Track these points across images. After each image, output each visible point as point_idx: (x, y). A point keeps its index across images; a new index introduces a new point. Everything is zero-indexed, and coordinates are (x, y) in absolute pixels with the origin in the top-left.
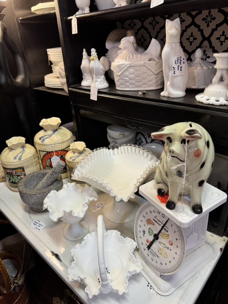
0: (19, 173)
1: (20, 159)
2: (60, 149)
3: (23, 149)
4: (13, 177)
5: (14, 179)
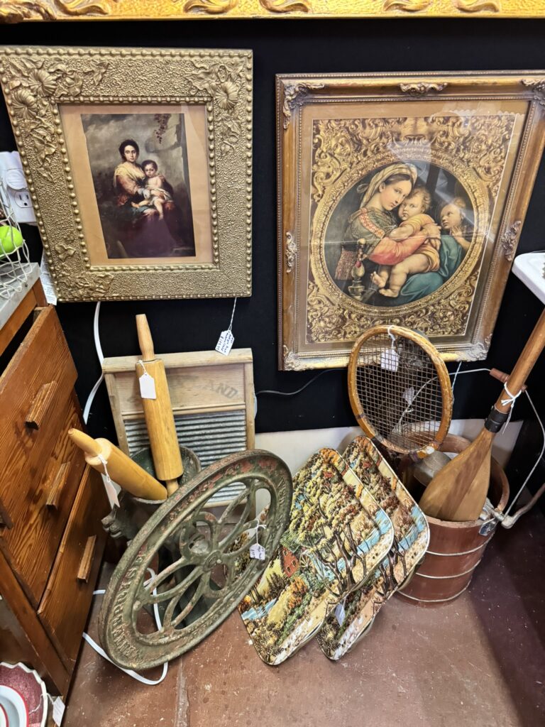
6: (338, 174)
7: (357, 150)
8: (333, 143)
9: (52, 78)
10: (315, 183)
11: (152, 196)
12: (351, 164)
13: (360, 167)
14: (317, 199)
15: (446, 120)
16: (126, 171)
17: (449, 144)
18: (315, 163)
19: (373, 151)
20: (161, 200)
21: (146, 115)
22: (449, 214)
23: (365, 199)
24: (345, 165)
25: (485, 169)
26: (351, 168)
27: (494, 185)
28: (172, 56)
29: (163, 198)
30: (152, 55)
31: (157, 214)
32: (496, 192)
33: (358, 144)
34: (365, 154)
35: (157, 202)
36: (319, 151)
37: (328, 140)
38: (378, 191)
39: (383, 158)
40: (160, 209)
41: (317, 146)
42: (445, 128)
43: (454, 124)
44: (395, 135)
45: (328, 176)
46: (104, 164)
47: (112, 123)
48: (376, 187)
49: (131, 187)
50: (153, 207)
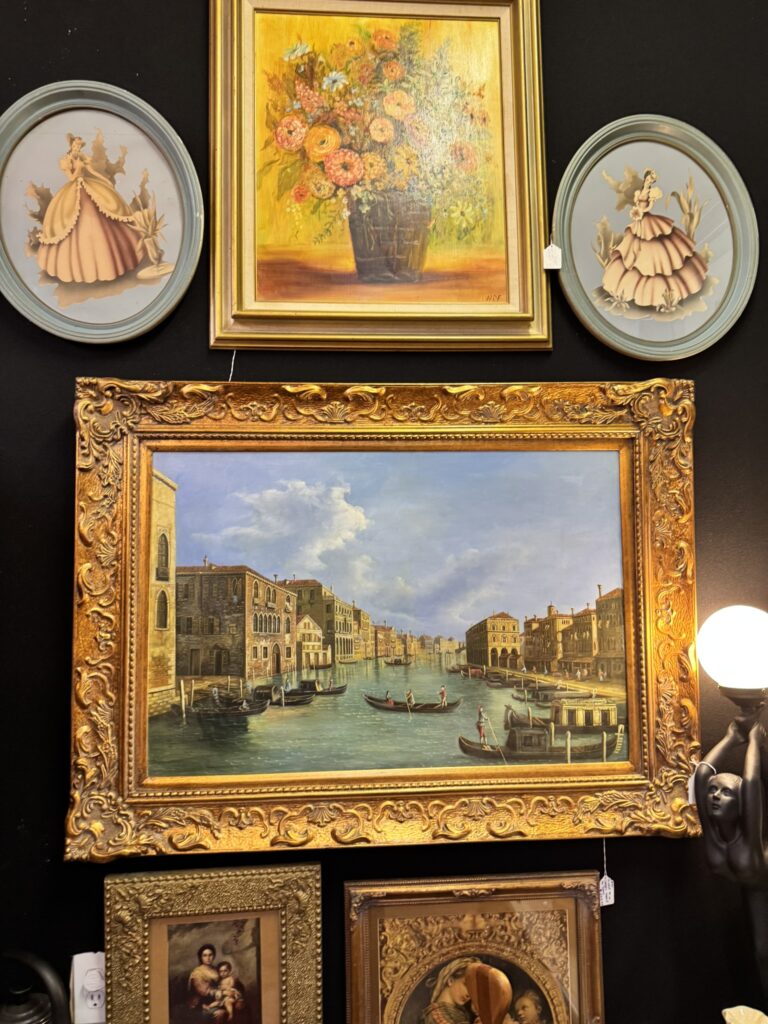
6: (406, 969)
7: (422, 946)
8: (399, 939)
9: (149, 900)
10: (384, 979)
11: (224, 996)
12: (418, 958)
13: (427, 961)
14: (386, 994)
15: (502, 916)
16: (202, 974)
17: (510, 938)
18: (382, 958)
19: (437, 946)
20: (231, 1000)
21: (225, 922)
22: (524, 1008)
23: (435, 994)
24: (411, 960)
25: (550, 960)
26: (418, 962)
27: (563, 975)
28: (253, 875)
29: (234, 997)
30: (236, 875)
31: (226, 1014)
32: (567, 982)
33: (422, 941)
34: (430, 948)
35: (228, 1001)
36: (385, 948)
37: (393, 937)
38: (447, 985)
39: (448, 953)
40: (230, 1009)
41: (384, 942)
42: (502, 923)
43: (510, 920)
44: (457, 931)
45: (396, 970)
46: (181, 968)
47: (194, 931)
48: (445, 981)
49: (204, 988)
50: (224, 1007)
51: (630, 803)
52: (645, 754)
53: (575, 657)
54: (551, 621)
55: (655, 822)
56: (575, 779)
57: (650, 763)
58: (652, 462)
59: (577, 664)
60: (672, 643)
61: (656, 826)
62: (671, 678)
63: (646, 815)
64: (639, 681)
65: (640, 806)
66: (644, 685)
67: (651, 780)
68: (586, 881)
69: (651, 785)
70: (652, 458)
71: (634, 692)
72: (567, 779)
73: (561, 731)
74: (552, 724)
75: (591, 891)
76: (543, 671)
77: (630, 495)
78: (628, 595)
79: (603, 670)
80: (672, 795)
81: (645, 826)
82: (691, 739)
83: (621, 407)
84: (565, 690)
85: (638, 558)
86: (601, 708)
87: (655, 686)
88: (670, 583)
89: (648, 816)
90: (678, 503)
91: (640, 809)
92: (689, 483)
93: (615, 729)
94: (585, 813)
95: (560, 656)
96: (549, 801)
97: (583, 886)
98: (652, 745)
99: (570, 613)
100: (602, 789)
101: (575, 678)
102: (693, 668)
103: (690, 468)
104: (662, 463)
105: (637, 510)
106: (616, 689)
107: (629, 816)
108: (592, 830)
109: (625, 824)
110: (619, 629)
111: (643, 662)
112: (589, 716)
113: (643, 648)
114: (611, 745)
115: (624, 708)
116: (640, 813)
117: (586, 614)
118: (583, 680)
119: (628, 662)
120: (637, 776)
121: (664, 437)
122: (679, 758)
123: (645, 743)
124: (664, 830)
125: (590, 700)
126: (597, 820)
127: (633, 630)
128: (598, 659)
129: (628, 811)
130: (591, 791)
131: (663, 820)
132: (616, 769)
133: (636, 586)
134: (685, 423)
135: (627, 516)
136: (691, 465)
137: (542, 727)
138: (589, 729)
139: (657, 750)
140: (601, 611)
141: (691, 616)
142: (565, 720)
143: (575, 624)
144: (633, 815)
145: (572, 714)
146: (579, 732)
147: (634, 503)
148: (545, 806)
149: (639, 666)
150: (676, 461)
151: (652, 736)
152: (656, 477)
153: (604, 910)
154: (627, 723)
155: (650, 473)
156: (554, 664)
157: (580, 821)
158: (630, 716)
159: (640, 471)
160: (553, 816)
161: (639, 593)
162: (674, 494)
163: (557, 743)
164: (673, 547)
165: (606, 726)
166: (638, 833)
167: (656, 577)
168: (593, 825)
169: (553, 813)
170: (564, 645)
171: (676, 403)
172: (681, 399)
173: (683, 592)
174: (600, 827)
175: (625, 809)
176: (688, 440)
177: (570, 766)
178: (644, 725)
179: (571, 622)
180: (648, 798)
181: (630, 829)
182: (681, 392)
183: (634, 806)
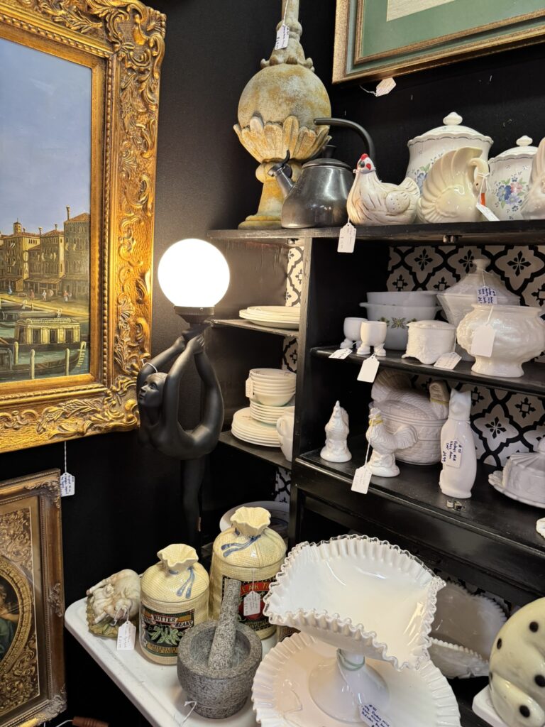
0: (184, 625)
1: (188, 595)
2: (266, 579)
3: (191, 571)
4: (169, 633)
5: (170, 636)
25: (14, 553)
27: (26, 562)
32: (30, 566)
51: (90, 408)
52: (104, 366)
53: (41, 277)
54: (17, 238)
55: (112, 421)
56: (40, 393)
57: (108, 374)
58: (123, 90)
59: (43, 285)
60: (132, 270)
61: (112, 424)
62: (130, 300)
63: (104, 416)
64: (101, 301)
65: (99, 409)
66: (106, 305)
67: (109, 387)
68: (48, 479)
69: (109, 392)
70: (123, 85)
71: (96, 312)
72: (32, 394)
73: (25, 349)
74: (17, 343)
75: (53, 487)
76: (8, 291)
77: (102, 120)
78: (95, 221)
79: (68, 291)
80: (125, 397)
81: (103, 425)
82: (143, 351)
83: (96, 18)
84: (31, 310)
85: (106, 186)
86: (65, 327)
87: (115, 307)
88: (132, 214)
89: (106, 417)
90: (143, 138)
91: (99, 412)
92: (155, 118)
93: (77, 346)
94: (48, 422)
95: (26, 276)
96: (13, 415)
97: (46, 484)
98: (111, 358)
99: (37, 233)
100: (64, 399)
101: (41, 298)
102: (149, 290)
103: (157, 105)
104: (132, 93)
105: (107, 137)
106: (80, 309)
107: (90, 419)
108: (57, 435)
109: (86, 426)
110: (86, 254)
111: (106, 285)
112: (53, 334)
113: (106, 272)
114: (74, 360)
115: (87, 325)
116: (99, 416)
117: (54, 235)
118: (49, 300)
119: (92, 284)
120: (96, 385)
121: (135, 67)
122: (133, 367)
123: (105, 356)
124: (119, 427)
125: (55, 320)
126: (61, 427)
127: (97, 255)
128: (63, 280)
129: (88, 416)
130: (54, 402)
131: (117, 419)
132: (79, 381)
133: (102, 213)
134: (155, 57)
135: (97, 141)
136: (157, 102)
137: (5, 347)
138: (53, 346)
139: (115, 361)
140: (68, 234)
141: (148, 246)
142: (29, 338)
143: (42, 244)
144: (93, 418)
145: (37, 333)
146: (42, 349)
147: (104, 129)
148: (9, 421)
149: (102, 288)
150: (145, 95)
151: (111, 350)
152: (126, 107)
153: (64, 500)
154: (89, 340)
155: (121, 101)
156: (20, 284)
157: (45, 430)
158: (92, 333)
159: (112, 96)
160: (16, 429)
161: (105, 220)
162: (141, 127)
163: (20, 361)
164: (137, 180)
165: (70, 343)
166: (97, 432)
167: (121, 206)
168: (56, 431)
169: (18, 426)
170: (31, 265)
171: (148, 33)
172: (153, 30)
173: (142, 223)
174: (63, 432)
175: (85, 414)
176: (157, 76)
177: (35, 381)
178: (104, 341)
179: (39, 243)
180: (106, 402)
181: (90, 430)
182: (153, 23)
183: (93, 411)
